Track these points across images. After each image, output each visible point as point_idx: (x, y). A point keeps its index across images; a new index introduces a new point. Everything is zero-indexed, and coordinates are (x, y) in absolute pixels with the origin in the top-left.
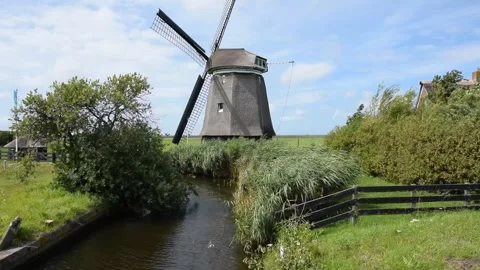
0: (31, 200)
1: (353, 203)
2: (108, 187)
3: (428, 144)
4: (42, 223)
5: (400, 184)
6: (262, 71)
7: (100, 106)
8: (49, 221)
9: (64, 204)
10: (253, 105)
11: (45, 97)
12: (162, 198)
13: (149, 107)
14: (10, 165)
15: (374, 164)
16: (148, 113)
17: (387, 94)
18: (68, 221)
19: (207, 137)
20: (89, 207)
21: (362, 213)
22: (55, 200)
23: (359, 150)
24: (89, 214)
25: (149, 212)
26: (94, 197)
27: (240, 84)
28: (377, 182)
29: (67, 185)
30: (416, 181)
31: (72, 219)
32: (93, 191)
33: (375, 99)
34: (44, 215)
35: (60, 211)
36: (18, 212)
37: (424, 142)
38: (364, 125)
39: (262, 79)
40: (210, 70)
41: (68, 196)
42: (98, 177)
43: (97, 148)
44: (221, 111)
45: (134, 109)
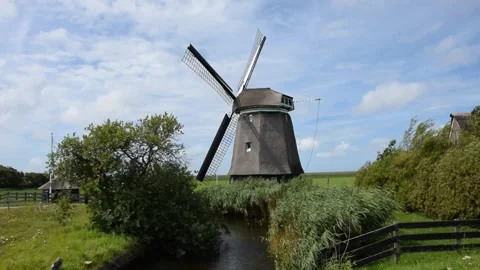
0: (69, 241)
1: (394, 240)
2: (142, 228)
3: (467, 177)
4: (82, 264)
5: (439, 220)
6: (289, 109)
7: (134, 147)
8: (88, 262)
9: (102, 245)
10: (280, 143)
11: (81, 139)
12: (197, 240)
13: (182, 147)
14: (45, 206)
15: (410, 200)
16: (181, 153)
17: (421, 129)
18: (106, 263)
19: (235, 177)
20: (126, 247)
21: (404, 250)
22: (92, 241)
23: (393, 185)
24: (125, 255)
25: (183, 253)
26: (129, 238)
27: (267, 123)
28: (414, 218)
29: (103, 226)
30: (457, 216)
31: (110, 261)
32: (128, 232)
33: (407, 133)
34: (84, 256)
35: (98, 252)
36: (58, 253)
37: (463, 175)
38: (398, 160)
39: (289, 117)
40: (237, 110)
41: (104, 238)
42: (133, 218)
43: (131, 189)
44: (249, 150)
45: (167, 149)
